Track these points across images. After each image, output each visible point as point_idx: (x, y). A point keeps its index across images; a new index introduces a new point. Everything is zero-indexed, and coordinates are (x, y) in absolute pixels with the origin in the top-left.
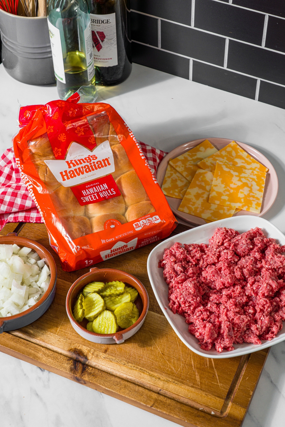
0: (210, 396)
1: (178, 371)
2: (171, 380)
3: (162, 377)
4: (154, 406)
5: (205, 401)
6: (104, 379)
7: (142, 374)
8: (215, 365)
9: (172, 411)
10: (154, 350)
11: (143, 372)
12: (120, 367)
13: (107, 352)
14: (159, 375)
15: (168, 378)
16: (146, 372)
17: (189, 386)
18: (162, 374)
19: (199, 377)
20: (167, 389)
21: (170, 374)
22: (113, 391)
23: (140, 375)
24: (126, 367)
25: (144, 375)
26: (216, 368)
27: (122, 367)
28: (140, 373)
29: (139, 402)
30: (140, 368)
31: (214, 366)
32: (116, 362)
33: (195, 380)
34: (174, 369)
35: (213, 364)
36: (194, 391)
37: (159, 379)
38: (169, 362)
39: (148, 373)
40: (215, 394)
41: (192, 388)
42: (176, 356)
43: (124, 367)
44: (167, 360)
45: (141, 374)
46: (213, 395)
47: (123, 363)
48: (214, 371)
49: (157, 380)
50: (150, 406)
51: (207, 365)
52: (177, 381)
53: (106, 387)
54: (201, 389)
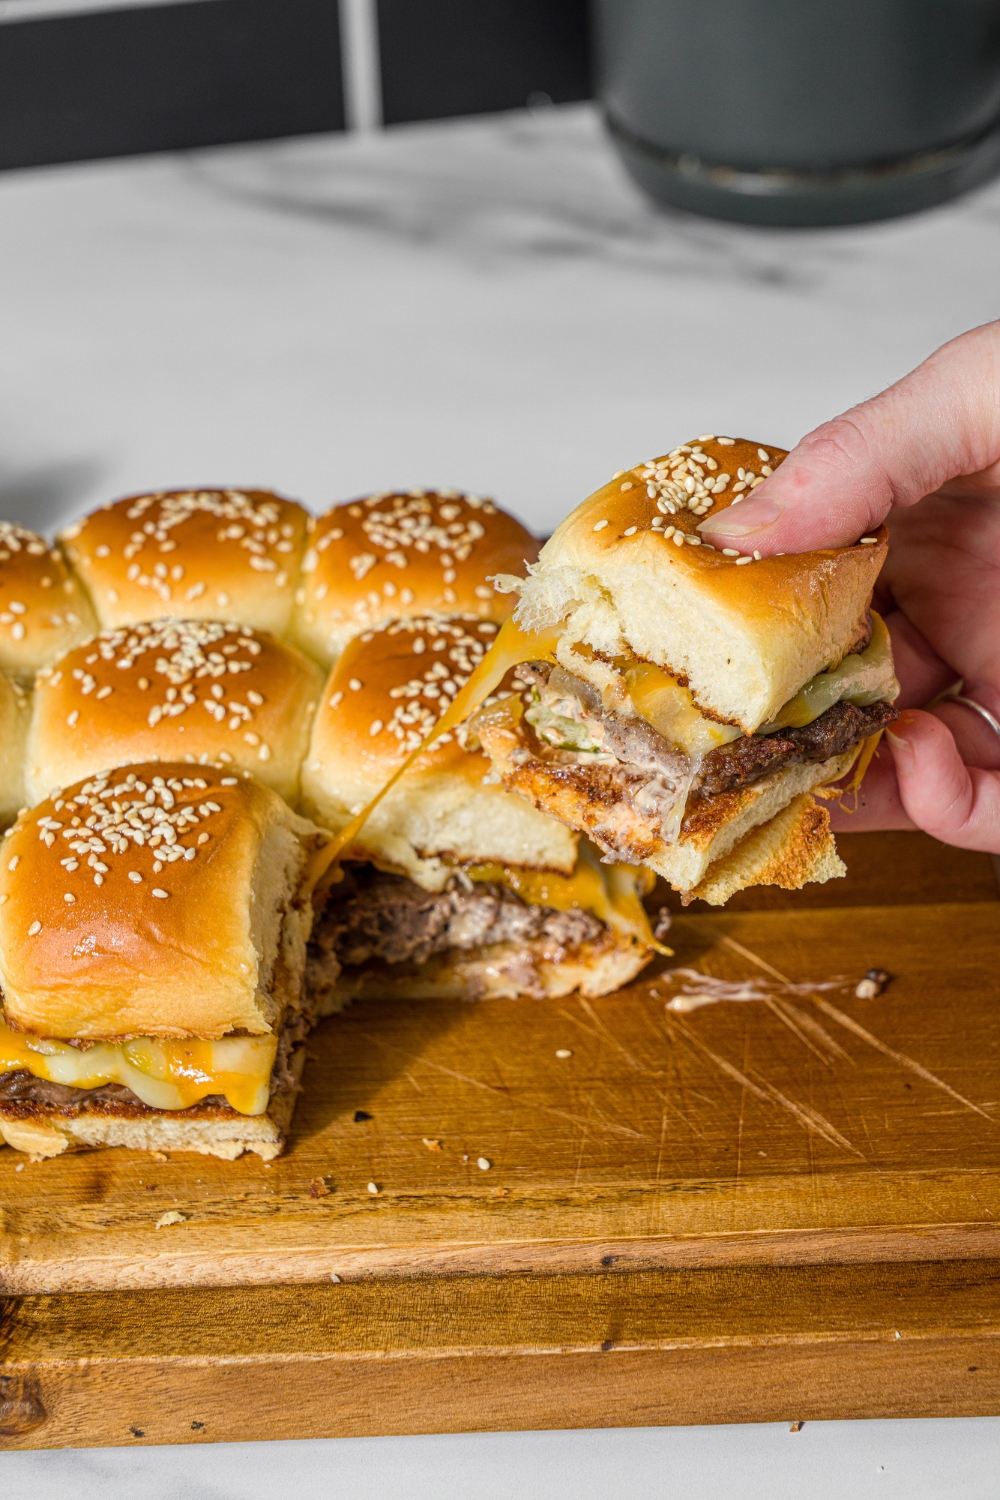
0: (959, 1174)
1: (660, 1131)
2: (645, 1185)
3: (579, 1190)
4: (626, 1333)
5: (945, 1206)
6: (175, 1318)
7: (432, 1216)
8: (876, 1035)
9: (764, 1320)
10: (433, 1090)
11: (430, 1206)
12: (249, 1231)
13: (113, 1192)
14: (553, 1188)
15: (622, 1184)
16: (453, 1198)
17: (786, 1174)
18: (570, 1177)
19: (819, 1118)
20: (648, 1232)
21: (620, 1159)
22: (285, 1358)
23: (417, 1227)
24: (287, 1219)
25: (450, 1217)
26: (895, 1047)
27: (263, 1228)
28: (414, 1214)
29: (504, 1351)
30: (394, 1193)
31: (875, 1043)
32: (205, 1218)
33: (807, 1136)
34: (628, 1131)
35: (868, 1036)
36: (839, 1186)
37: (564, 1202)
38: (571, 1112)
39: (466, 1202)
40: (985, 1157)
41: (817, 1179)
42: (598, 1074)
43: (283, 1224)
44: (553, 1107)
45: (421, 1221)
46: (973, 1164)
47: (261, 1208)
48: (896, 1064)
49: (557, 1209)
50: (596, 1348)
51: (826, 1051)
52: (688, 1176)
53: (218, 1351)
54: (880, 1165)
